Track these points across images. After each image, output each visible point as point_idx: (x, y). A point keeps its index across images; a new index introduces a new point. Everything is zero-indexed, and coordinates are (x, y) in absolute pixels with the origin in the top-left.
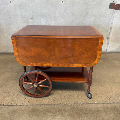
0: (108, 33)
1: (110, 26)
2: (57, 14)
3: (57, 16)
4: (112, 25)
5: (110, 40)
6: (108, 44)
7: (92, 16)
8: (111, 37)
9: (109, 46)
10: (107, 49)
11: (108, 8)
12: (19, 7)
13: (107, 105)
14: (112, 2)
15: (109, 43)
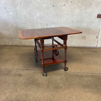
0: (97, 34)
1: (98, 29)
2: (62, 22)
3: (62, 23)
4: (100, 29)
5: (99, 39)
6: (97, 42)
7: (85, 23)
8: (99, 37)
9: (98, 43)
10: (97, 45)
11: (97, 18)
12: (39, 19)
13: (88, 74)
14: (99, 14)
15: (99, 41)
